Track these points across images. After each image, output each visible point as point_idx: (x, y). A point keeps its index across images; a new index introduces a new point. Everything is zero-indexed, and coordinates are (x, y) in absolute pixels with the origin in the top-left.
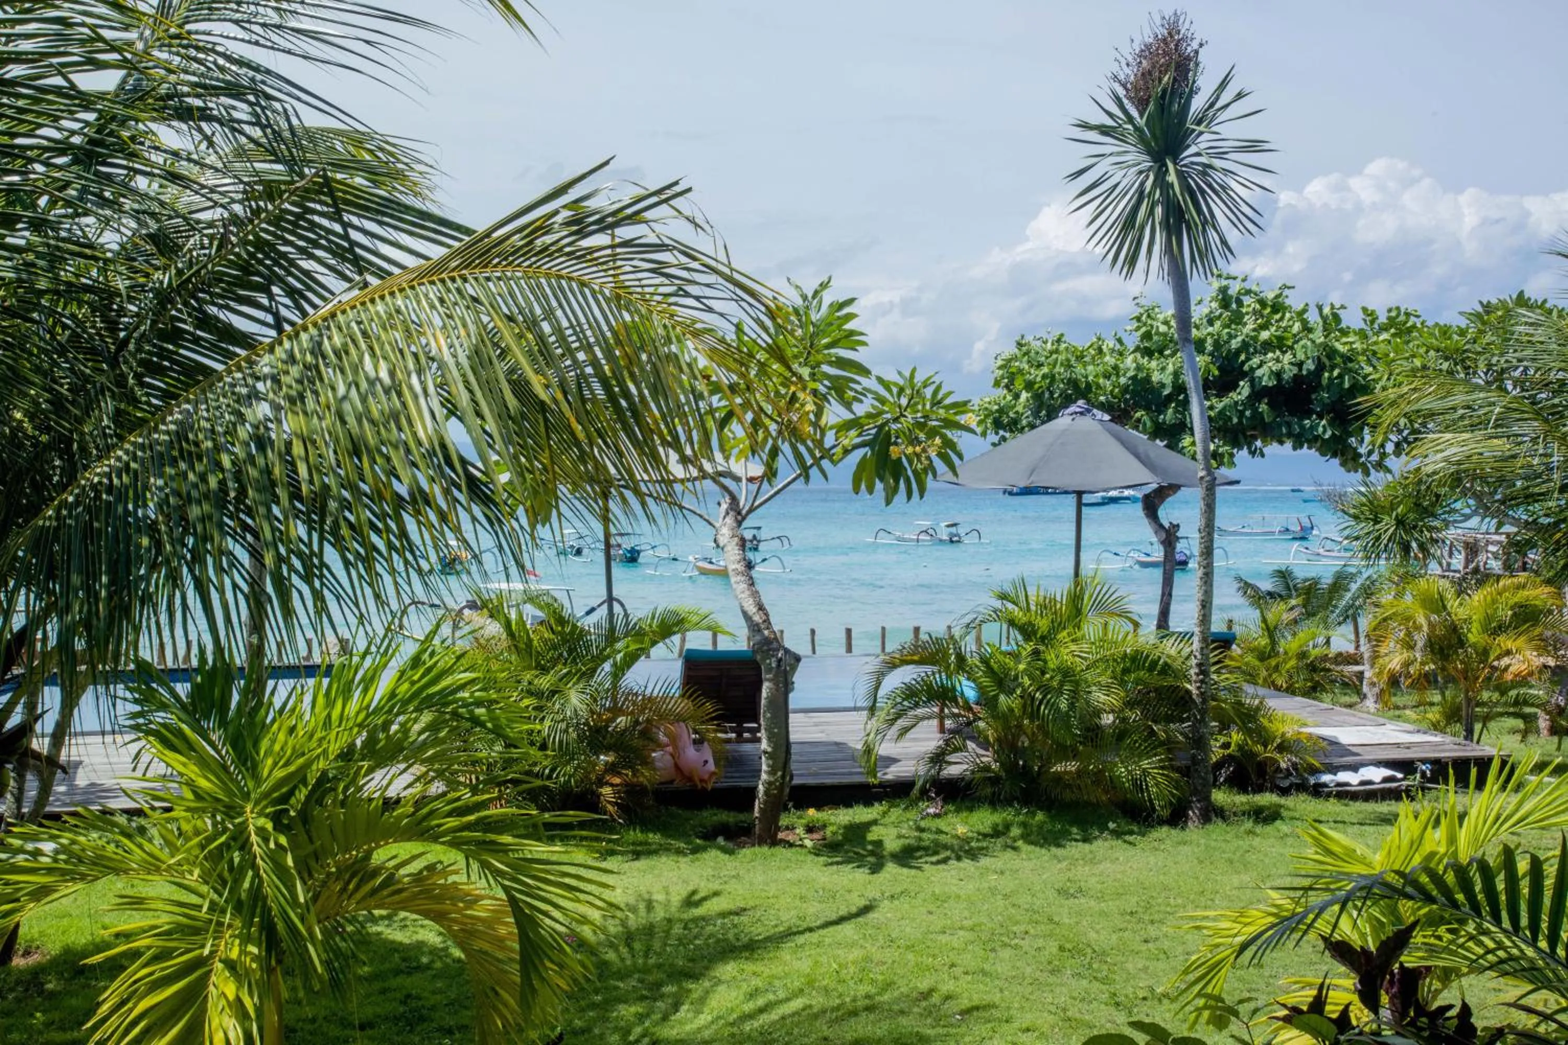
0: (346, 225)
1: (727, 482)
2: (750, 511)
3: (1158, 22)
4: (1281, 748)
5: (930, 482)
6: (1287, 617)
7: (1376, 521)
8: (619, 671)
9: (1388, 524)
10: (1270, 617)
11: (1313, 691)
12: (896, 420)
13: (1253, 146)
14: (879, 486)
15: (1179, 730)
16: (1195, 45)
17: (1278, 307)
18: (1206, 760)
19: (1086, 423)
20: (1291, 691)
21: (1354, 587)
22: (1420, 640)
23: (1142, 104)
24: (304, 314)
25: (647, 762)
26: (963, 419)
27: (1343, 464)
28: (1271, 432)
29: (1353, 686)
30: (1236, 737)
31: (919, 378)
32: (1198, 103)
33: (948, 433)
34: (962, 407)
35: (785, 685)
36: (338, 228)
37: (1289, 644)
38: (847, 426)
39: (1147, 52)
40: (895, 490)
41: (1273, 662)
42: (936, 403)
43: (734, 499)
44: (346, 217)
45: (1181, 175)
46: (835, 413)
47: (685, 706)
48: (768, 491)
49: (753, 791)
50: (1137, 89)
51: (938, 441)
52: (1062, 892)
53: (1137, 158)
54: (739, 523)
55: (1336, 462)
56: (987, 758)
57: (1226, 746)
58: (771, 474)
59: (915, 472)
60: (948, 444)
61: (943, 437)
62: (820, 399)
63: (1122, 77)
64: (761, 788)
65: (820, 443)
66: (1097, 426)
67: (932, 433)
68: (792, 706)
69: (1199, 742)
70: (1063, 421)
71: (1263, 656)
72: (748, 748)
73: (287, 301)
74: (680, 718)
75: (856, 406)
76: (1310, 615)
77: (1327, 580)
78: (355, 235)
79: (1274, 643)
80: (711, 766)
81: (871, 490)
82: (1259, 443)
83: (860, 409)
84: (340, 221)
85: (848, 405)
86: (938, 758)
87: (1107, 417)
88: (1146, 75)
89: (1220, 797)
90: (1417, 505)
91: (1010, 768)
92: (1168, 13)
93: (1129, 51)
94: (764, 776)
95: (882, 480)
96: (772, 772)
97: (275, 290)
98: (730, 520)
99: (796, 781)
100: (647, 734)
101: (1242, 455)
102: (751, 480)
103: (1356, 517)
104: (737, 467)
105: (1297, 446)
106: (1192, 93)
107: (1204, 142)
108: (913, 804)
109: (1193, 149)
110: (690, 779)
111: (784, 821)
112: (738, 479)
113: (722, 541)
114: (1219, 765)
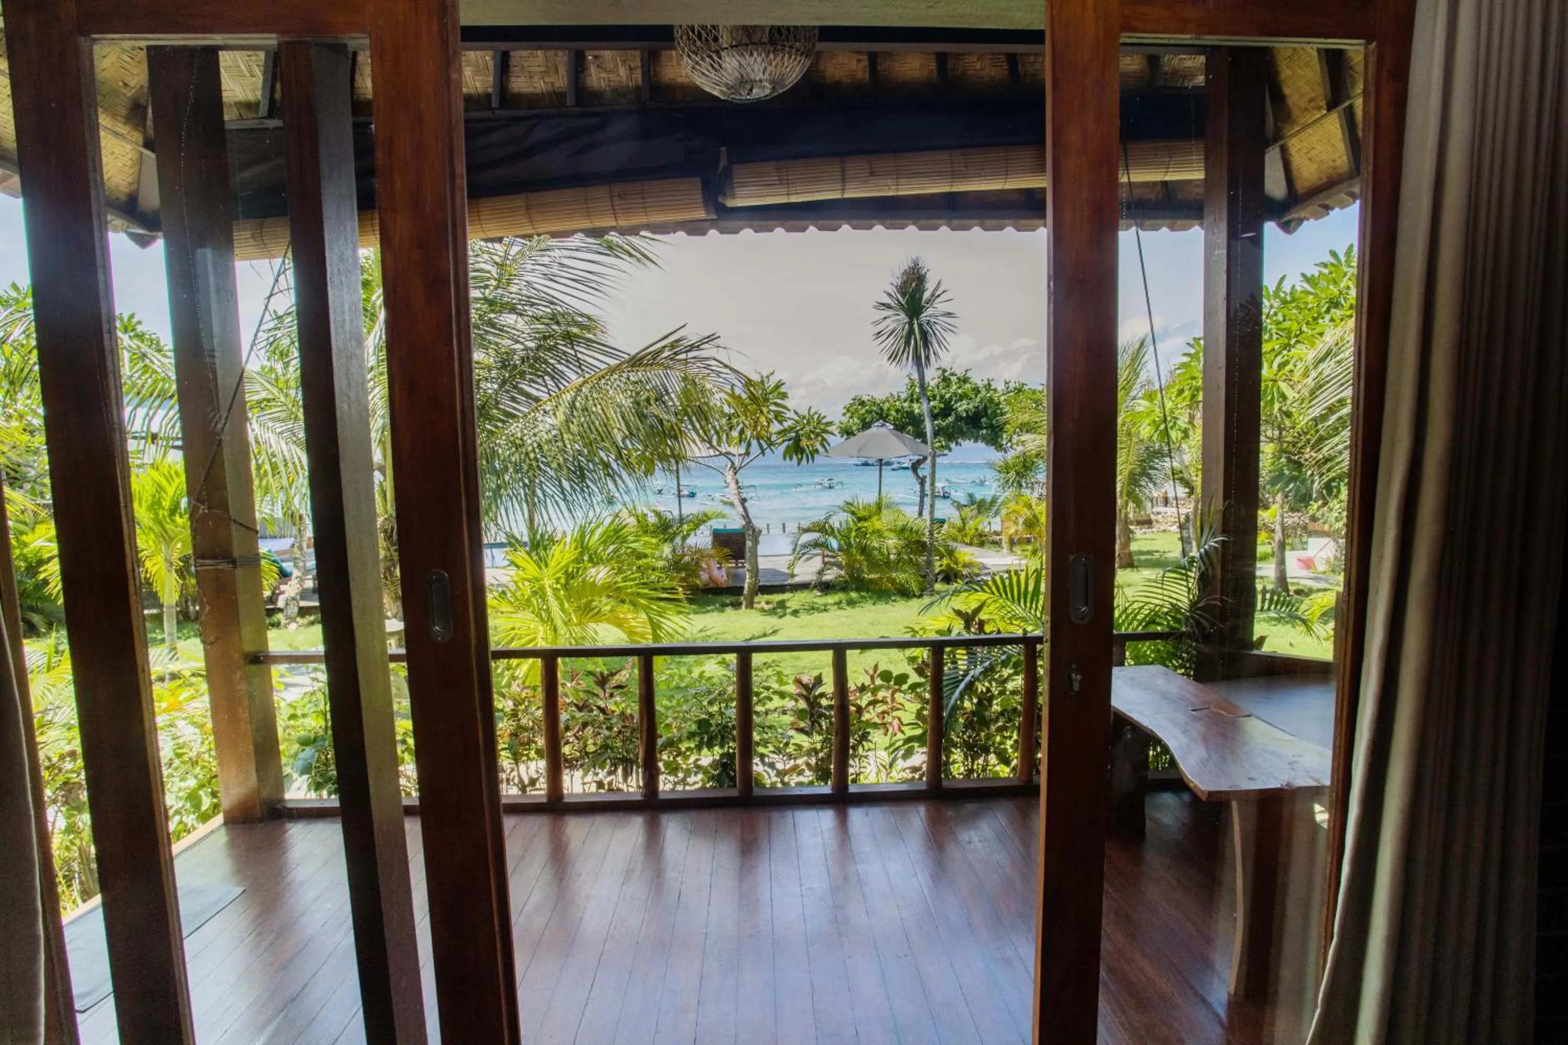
0: (576, 351)
1: (730, 456)
2: (741, 468)
3: (910, 260)
4: (964, 566)
5: (816, 456)
6: (970, 514)
7: (1008, 473)
8: (684, 538)
9: (1012, 474)
10: (963, 514)
11: (982, 544)
12: (802, 429)
13: (949, 314)
14: (794, 456)
15: (922, 559)
16: (925, 270)
17: (965, 380)
18: (932, 571)
19: (883, 430)
20: (971, 544)
21: (999, 501)
22: (1021, 521)
23: (903, 295)
24: (560, 389)
25: (698, 577)
26: (829, 429)
27: (996, 448)
28: (964, 435)
29: (997, 544)
30: (945, 561)
31: (812, 412)
32: (926, 295)
33: (824, 435)
34: (830, 424)
35: (756, 542)
36: (572, 352)
37: (971, 524)
38: (780, 432)
39: (905, 273)
40: (801, 459)
41: (964, 533)
42: (819, 422)
43: (733, 463)
44: (576, 348)
45: (920, 325)
46: (775, 427)
47: (713, 552)
48: (747, 460)
49: (742, 588)
50: (901, 288)
51: (820, 438)
52: (872, 624)
53: (903, 317)
54: (735, 474)
55: (993, 448)
56: (843, 573)
57: (941, 566)
58: (747, 453)
59: (810, 452)
60: (824, 439)
61: (822, 437)
62: (769, 421)
63: (895, 284)
64: (746, 586)
65: (769, 439)
66: (888, 432)
67: (817, 435)
68: (759, 553)
69: (929, 563)
70: (873, 430)
71: (960, 530)
72: (740, 570)
73: (552, 383)
74: (711, 556)
75: (784, 423)
76: (979, 512)
77: (989, 499)
78: (579, 355)
79: (964, 524)
80: (725, 578)
81: (791, 459)
82: (959, 440)
83: (787, 424)
84: (573, 349)
85: (781, 423)
86: (821, 573)
87: (892, 427)
88: (905, 282)
89: (938, 586)
90: (1024, 466)
91: (851, 576)
92: (914, 257)
93: (898, 273)
94: (747, 581)
95: (797, 455)
96: (751, 578)
97: (546, 378)
98: (731, 473)
99: (761, 584)
100: (697, 564)
101: (953, 445)
102: (740, 455)
103: (999, 472)
104: (733, 450)
105: (976, 441)
106: (924, 291)
107: (930, 311)
108: (811, 590)
109: (925, 314)
110: (716, 583)
111: (756, 599)
112: (734, 455)
113: (728, 481)
114: (939, 574)
